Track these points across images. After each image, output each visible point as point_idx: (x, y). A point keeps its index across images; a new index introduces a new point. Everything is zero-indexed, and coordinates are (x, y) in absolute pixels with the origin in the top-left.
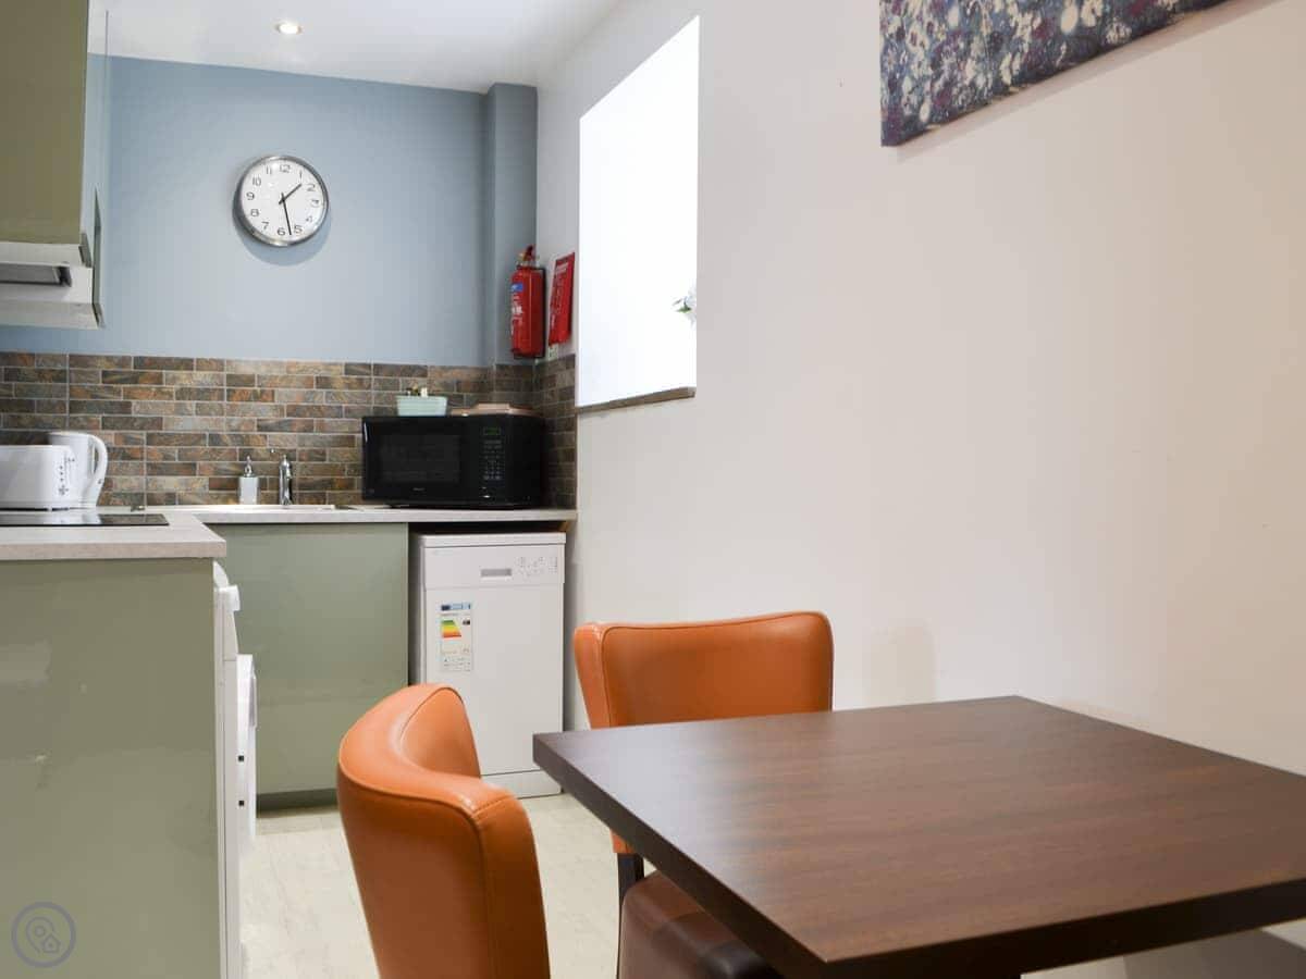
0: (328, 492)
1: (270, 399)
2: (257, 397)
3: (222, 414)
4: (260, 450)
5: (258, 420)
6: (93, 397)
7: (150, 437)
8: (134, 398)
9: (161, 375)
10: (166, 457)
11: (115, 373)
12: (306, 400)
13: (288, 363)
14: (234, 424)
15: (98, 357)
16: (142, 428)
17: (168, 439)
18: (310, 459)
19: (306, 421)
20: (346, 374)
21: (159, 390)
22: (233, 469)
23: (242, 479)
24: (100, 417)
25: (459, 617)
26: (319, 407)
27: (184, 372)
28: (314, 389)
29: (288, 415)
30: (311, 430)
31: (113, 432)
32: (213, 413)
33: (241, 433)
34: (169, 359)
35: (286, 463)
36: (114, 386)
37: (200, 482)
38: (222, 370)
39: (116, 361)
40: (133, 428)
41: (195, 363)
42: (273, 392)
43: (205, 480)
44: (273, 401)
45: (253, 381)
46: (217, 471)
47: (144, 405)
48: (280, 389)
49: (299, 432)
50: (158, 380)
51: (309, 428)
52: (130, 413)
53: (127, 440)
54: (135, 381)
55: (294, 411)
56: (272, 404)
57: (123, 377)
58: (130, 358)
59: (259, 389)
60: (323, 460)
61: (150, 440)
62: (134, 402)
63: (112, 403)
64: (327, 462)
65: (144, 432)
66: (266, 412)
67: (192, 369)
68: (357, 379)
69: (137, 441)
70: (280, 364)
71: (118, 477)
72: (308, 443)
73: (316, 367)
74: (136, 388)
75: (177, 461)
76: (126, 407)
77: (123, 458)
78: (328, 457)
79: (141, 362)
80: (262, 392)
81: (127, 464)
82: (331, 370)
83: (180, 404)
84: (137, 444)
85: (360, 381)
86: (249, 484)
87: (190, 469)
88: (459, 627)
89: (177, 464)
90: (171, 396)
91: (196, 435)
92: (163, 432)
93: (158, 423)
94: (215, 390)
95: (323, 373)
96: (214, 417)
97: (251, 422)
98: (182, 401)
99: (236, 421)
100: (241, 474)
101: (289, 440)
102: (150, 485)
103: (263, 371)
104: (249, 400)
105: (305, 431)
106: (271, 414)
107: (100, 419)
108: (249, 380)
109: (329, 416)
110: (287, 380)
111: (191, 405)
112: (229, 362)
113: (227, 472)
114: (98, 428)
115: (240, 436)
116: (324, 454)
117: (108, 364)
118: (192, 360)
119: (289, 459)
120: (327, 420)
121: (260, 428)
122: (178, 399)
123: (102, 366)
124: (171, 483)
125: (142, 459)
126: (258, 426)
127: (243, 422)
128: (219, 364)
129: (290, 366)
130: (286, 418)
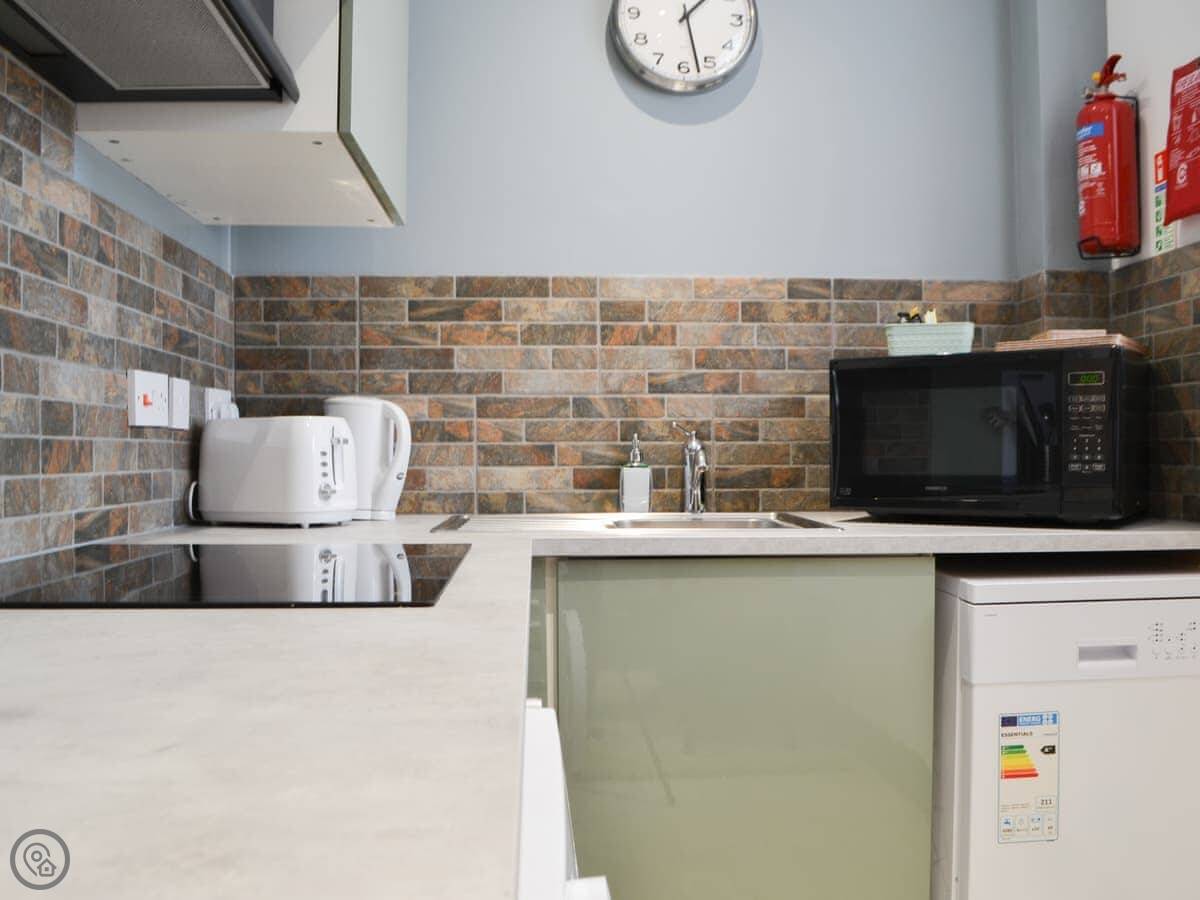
0: (762, 490)
1: (670, 341)
2: (649, 337)
3: (594, 367)
4: (654, 423)
5: (651, 375)
6: (396, 342)
7: (482, 406)
8: (456, 343)
9: (499, 306)
10: (507, 437)
11: (427, 304)
12: (727, 341)
13: (696, 280)
14: (613, 382)
15: (403, 280)
16: (470, 391)
17: (510, 408)
18: (734, 437)
19: (725, 376)
20: (791, 296)
21: (496, 329)
22: (611, 454)
23: (626, 471)
24: (405, 374)
25: (1033, 740)
26: (746, 352)
27: (535, 299)
28: (740, 323)
29: (698, 365)
30: (735, 391)
31: (425, 398)
32: (579, 365)
33: (625, 396)
34: (511, 280)
35: (695, 444)
36: (427, 324)
37: (559, 476)
38: (593, 295)
39: (430, 285)
40: (456, 391)
41: (550, 285)
42: (673, 330)
43: (568, 473)
44: (674, 344)
45: (643, 312)
46: (586, 459)
47: (471, 355)
48: (683, 324)
49: (715, 392)
50: (494, 313)
51: (731, 388)
52: (452, 367)
53: (447, 409)
54: (458, 314)
55: (707, 359)
56: (673, 348)
57: (442, 310)
58: (451, 278)
59: (651, 325)
60: (755, 438)
61: (483, 408)
62: (456, 348)
63: (425, 352)
64: (760, 442)
65: (474, 397)
66: (663, 361)
67: (547, 295)
68: (809, 306)
69: (462, 412)
70: (682, 284)
71: (433, 469)
72: (729, 411)
73: (742, 287)
74: (461, 328)
75: (524, 443)
76: (444, 358)
77: (441, 439)
78: (761, 434)
79: (467, 285)
80: (658, 329)
81: (448, 448)
82: (766, 292)
83: (528, 351)
84: (461, 416)
85: (814, 308)
86: (636, 479)
87: (544, 454)
88: (1034, 758)
89: (523, 448)
90: (514, 339)
91: (555, 400)
92: (502, 396)
93: (494, 382)
94: (582, 326)
95: (754, 296)
96: (581, 371)
97: (639, 377)
98: (532, 347)
99: (616, 376)
100: (623, 463)
101: (700, 407)
102: (483, 481)
103: (657, 295)
104: (636, 343)
105: (725, 391)
106: (670, 364)
107: (407, 378)
108: (635, 311)
109: (763, 366)
110: (696, 309)
111: (546, 351)
112: (604, 282)
113: (601, 460)
114: (404, 393)
115: (623, 400)
116: (755, 428)
117: (418, 290)
118: (544, 281)
119: (700, 437)
120: (759, 372)
121: (654, 388)
122: (525, 342)
123: (409, 293)
124: (514, 478)
125: (470, 440)
126: (650, 385)
127: (627, 379)
128: (588, 286)
129: (699, 285)
130: (694, 370)
